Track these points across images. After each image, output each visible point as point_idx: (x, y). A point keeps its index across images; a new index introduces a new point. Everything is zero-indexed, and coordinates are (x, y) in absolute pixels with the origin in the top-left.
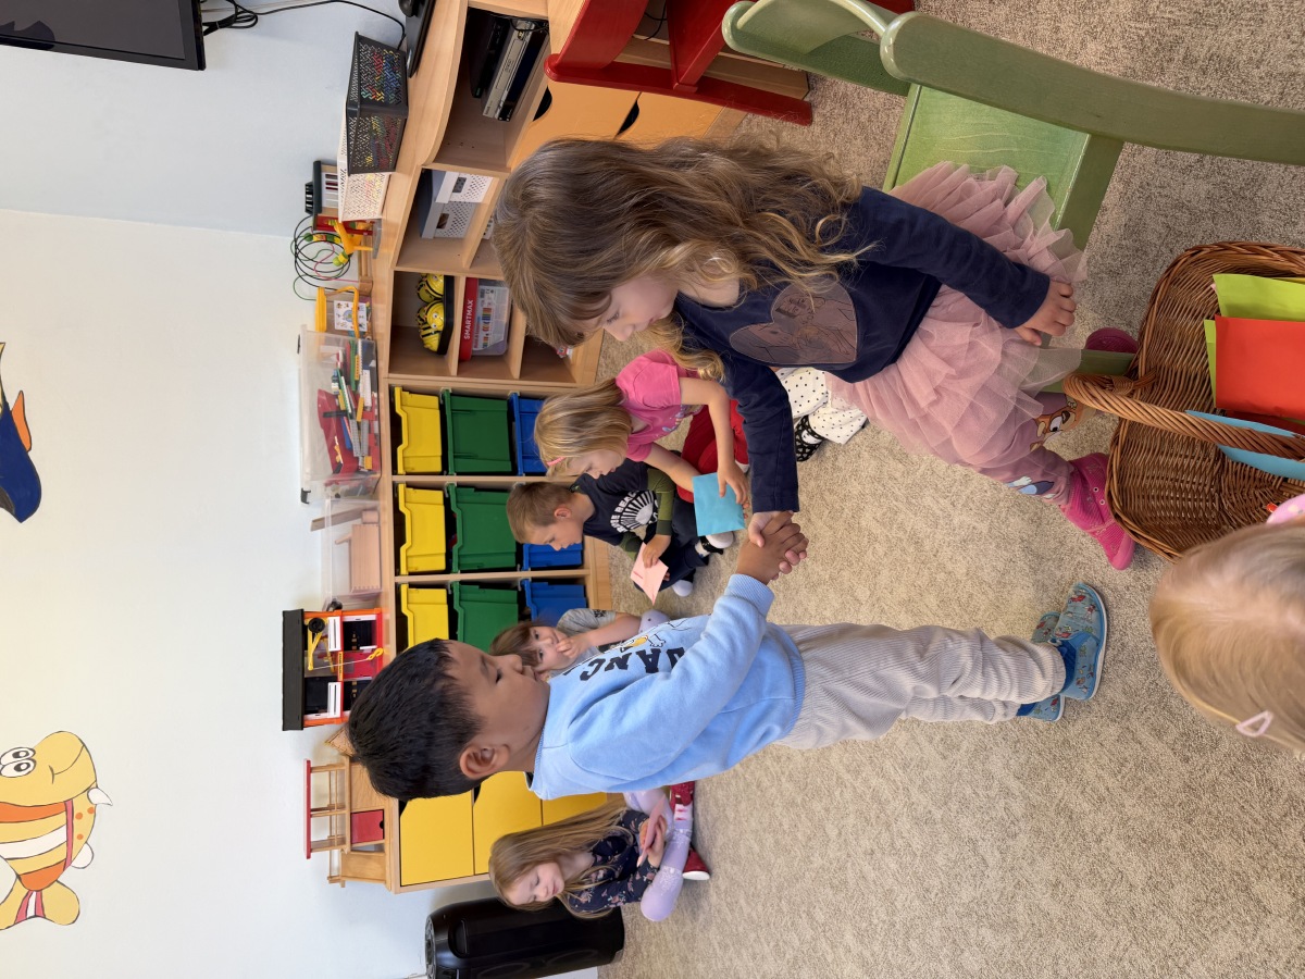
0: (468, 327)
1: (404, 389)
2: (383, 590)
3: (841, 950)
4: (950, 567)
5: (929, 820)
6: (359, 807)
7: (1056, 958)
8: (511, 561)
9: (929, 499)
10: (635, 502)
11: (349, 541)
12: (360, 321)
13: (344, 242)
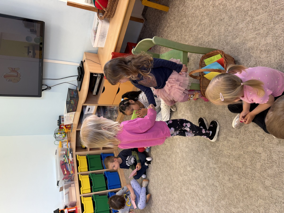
1: (79, 155)
10: (130, 157)
11: (68, 193)
12: (69, 146)
13: (65, 130)
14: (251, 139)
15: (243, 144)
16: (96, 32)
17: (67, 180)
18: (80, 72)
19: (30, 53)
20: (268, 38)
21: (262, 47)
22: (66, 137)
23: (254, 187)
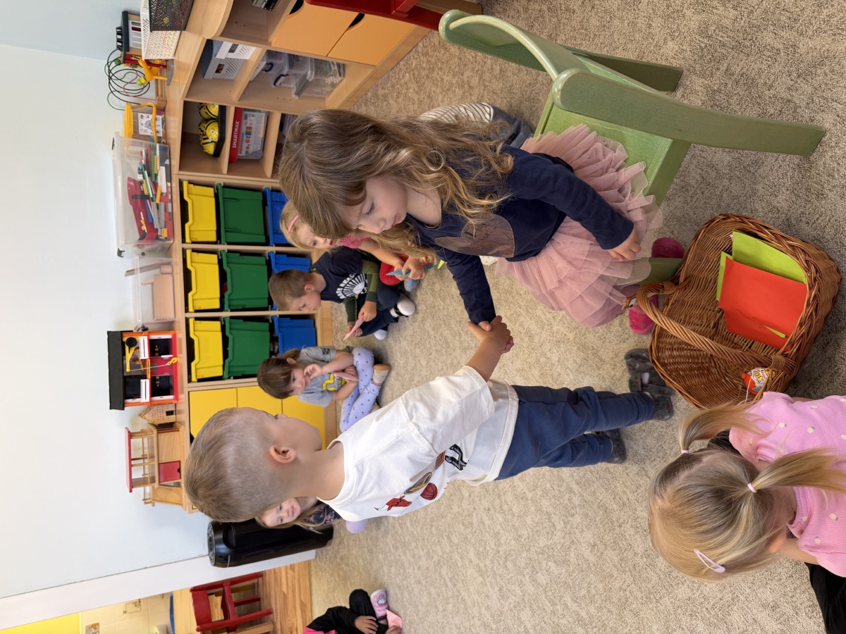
0: (235, 140)
1: (190, 182)
2: (177, 319)
3: (466, 561)
4: (549, 355)
5: (524, 498)
6: (164, 459)
7: (590, 584)
8: (265, 303)
9: (540, 311)
10: (353, 281)
11: (152, 283)
12: (158, 129)
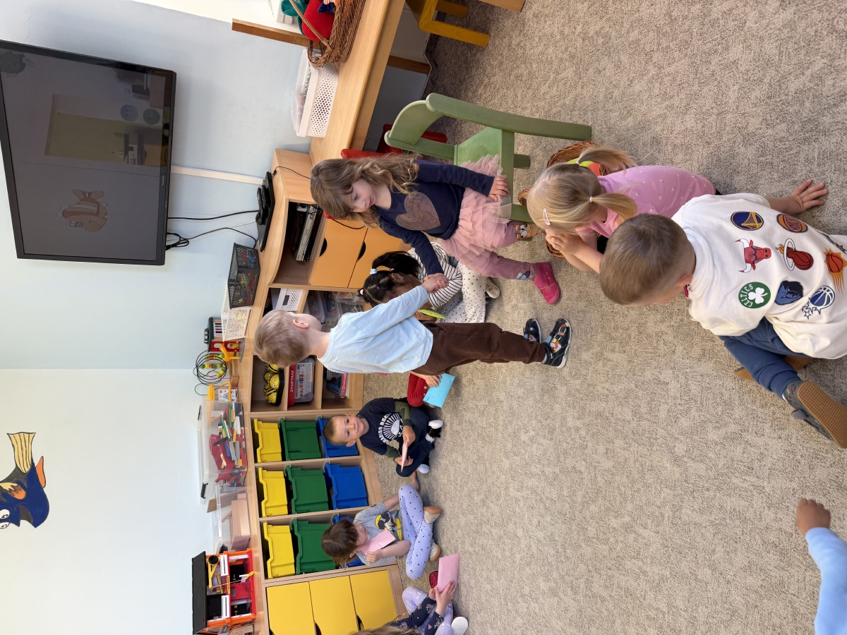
0: (292, 385)
1: (259, 420)
10: (390, 418)
11: (230, 516)
12: (233, 398)
13: (225, 355)
14: (651, 353)
15: (635, 364)
16: (305, 97)
17: (227, 484)
18: (264, 200)
19: (130, 152)
20: (687, 117)
21: (676, 137)
22: (228, 375)
23: (655, 463)
